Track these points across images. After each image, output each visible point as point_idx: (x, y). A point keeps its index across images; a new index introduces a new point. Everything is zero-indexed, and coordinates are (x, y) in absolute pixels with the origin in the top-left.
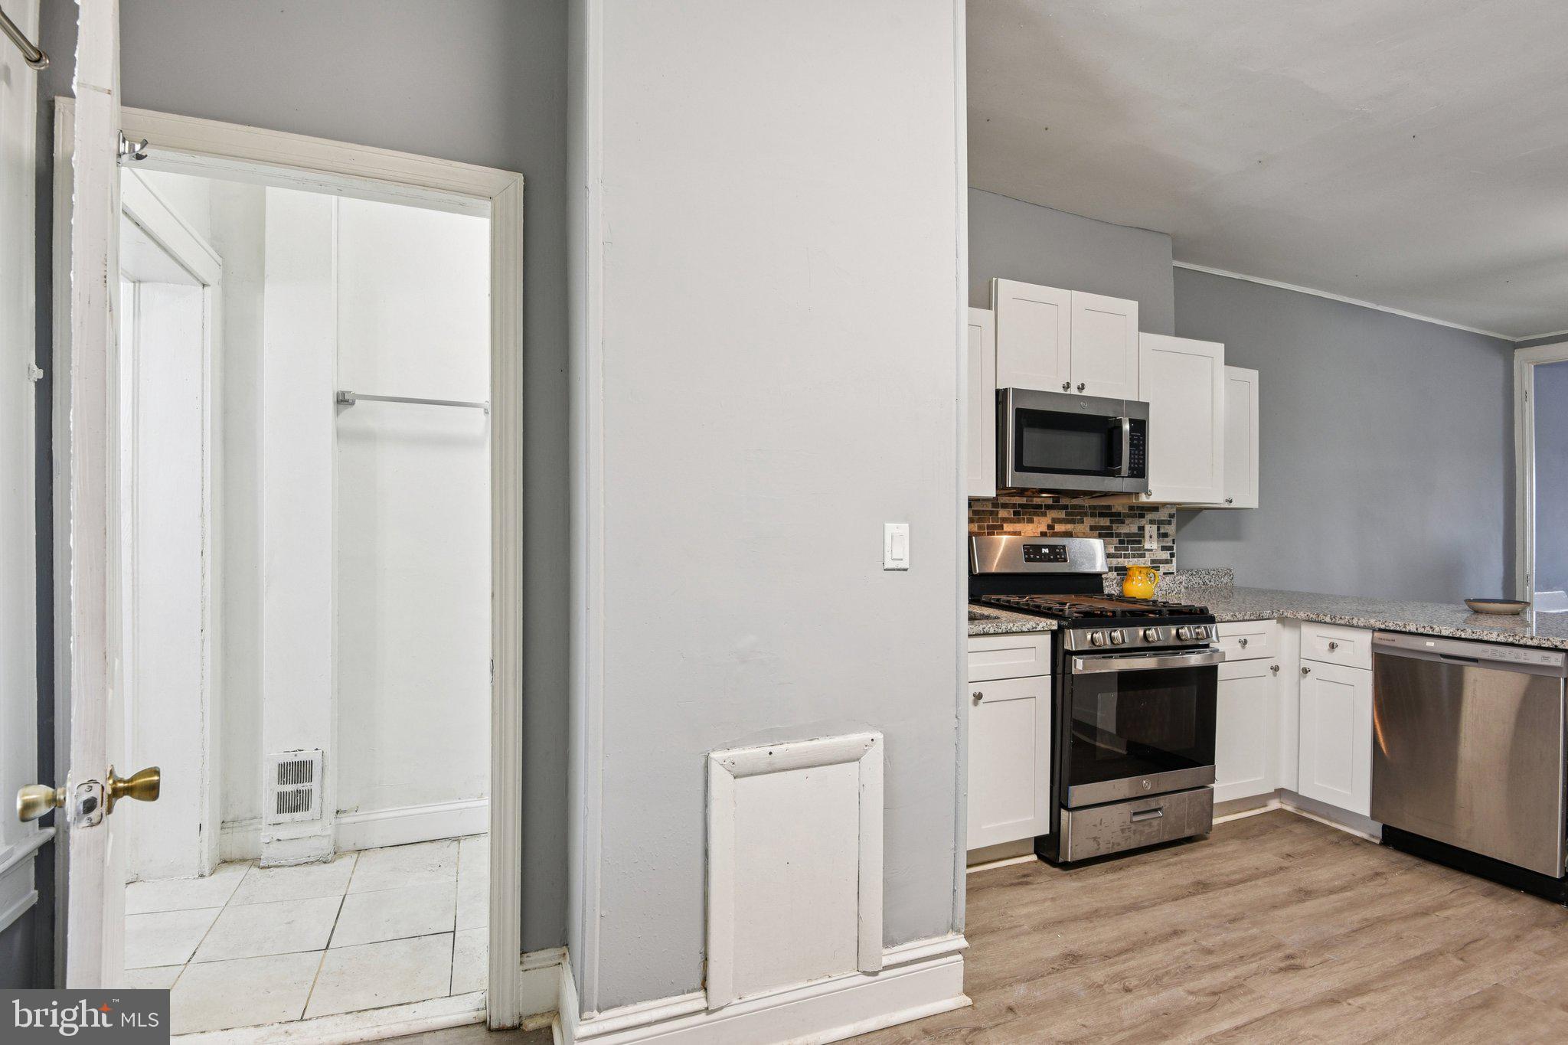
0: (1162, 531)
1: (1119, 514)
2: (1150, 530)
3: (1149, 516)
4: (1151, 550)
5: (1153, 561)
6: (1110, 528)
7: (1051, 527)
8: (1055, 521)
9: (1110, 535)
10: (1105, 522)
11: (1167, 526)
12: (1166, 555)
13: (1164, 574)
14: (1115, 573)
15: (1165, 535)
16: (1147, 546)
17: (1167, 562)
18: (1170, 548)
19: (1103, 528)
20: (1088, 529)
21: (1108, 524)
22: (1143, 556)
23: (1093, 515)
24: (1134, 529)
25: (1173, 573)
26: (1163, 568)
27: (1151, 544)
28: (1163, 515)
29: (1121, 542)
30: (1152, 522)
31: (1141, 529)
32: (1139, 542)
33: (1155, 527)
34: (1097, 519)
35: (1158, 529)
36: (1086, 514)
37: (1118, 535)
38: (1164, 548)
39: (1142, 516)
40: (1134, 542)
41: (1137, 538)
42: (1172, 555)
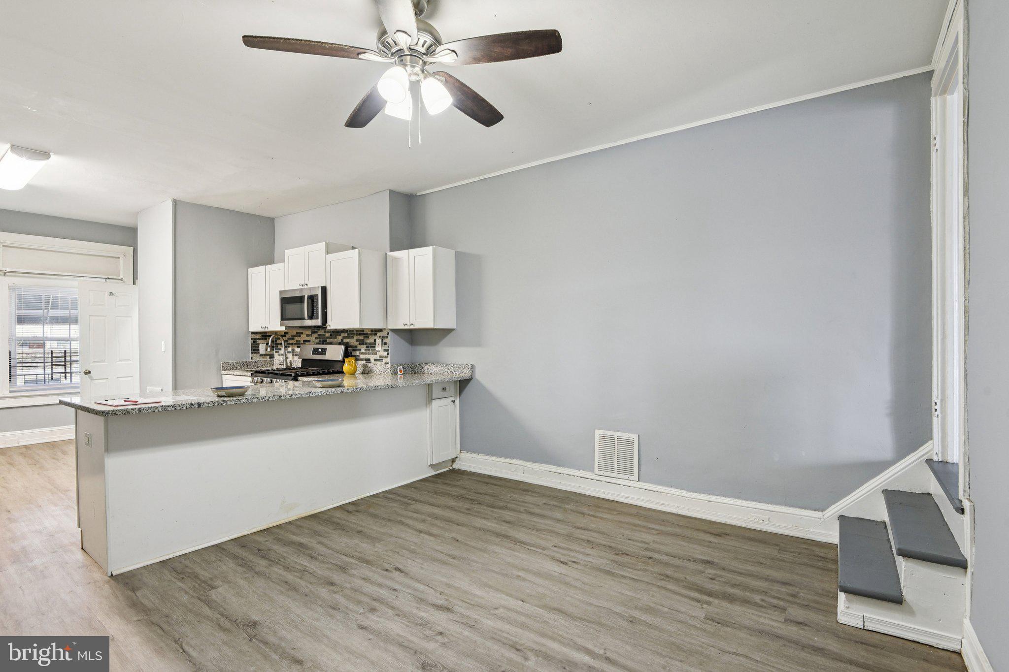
0: (384, 341)
1: (367, 334)
2: (379, 341)
3: (379, 334)
4: (379, 351)
5: (380, 357)
6: (363, 340)
7: (342, 340)
8: (344, 337)
9: (363, 344)
10: (361, 337)
11: (386, 339)
12: (385, 354)
13: (385, 363)
14: (365, 362)
15: (385, 344)
16: (377, 349)
17: (386, 357)
18: (388, 350)
19: (360, 340)
20: (355, 341)
21: (363, 338)
22: (376, 354)
23: (357, 335)
24: (373, 341)
25: (388, 363)
26: (385, 360)
27: (379, 348)
28: (384, 334)
29: (367, 347)
30: (380, 337)
31: (375, 340)
32: (374, 347)
33: (381, 340)
34: (359, 336)
35: (382, 341)
36: (354, 334)
37: (366, 344)
38: (385, 350)
39: (376, 334)
40: (371, 347)
41: (373, 345)
42: (388, 354)
